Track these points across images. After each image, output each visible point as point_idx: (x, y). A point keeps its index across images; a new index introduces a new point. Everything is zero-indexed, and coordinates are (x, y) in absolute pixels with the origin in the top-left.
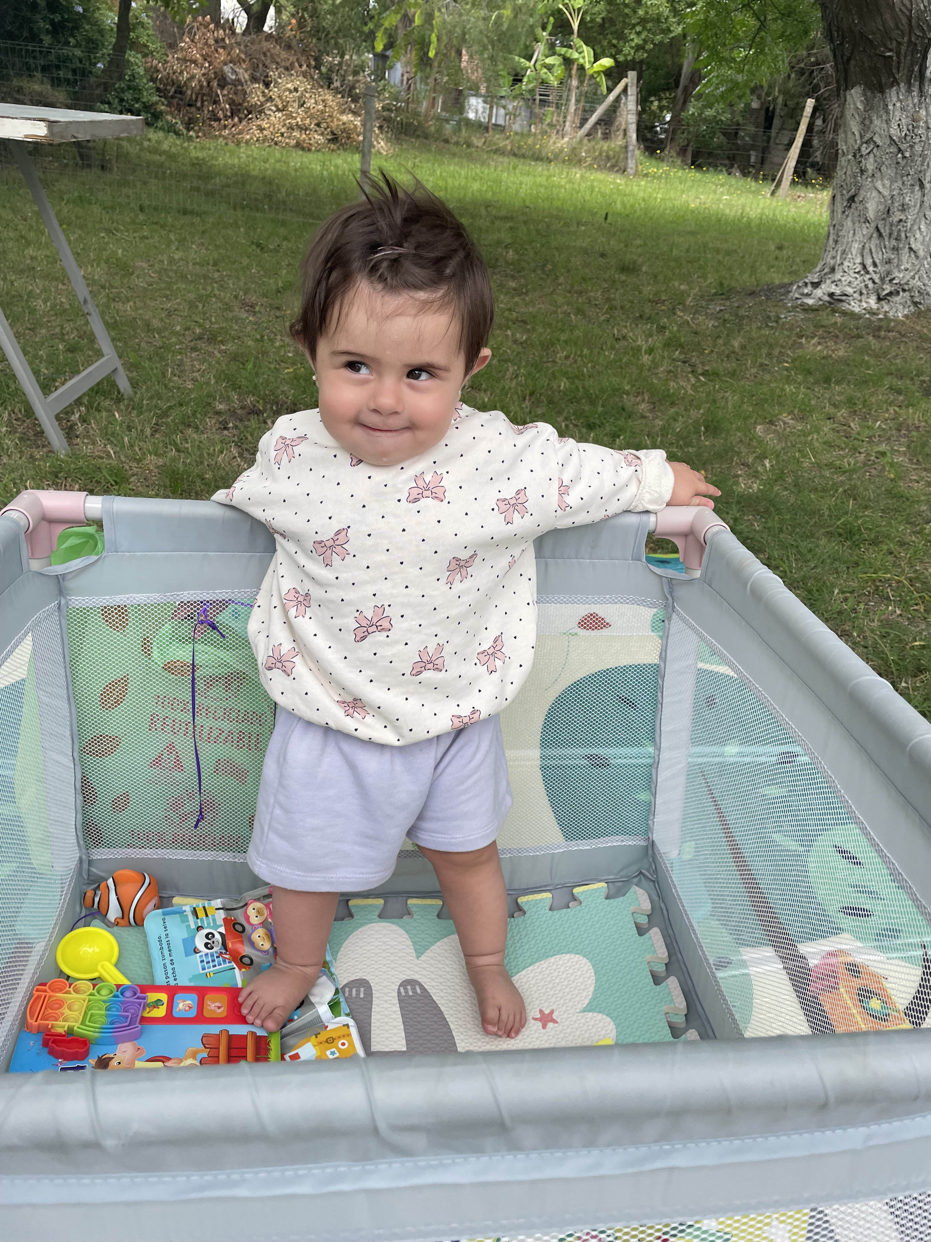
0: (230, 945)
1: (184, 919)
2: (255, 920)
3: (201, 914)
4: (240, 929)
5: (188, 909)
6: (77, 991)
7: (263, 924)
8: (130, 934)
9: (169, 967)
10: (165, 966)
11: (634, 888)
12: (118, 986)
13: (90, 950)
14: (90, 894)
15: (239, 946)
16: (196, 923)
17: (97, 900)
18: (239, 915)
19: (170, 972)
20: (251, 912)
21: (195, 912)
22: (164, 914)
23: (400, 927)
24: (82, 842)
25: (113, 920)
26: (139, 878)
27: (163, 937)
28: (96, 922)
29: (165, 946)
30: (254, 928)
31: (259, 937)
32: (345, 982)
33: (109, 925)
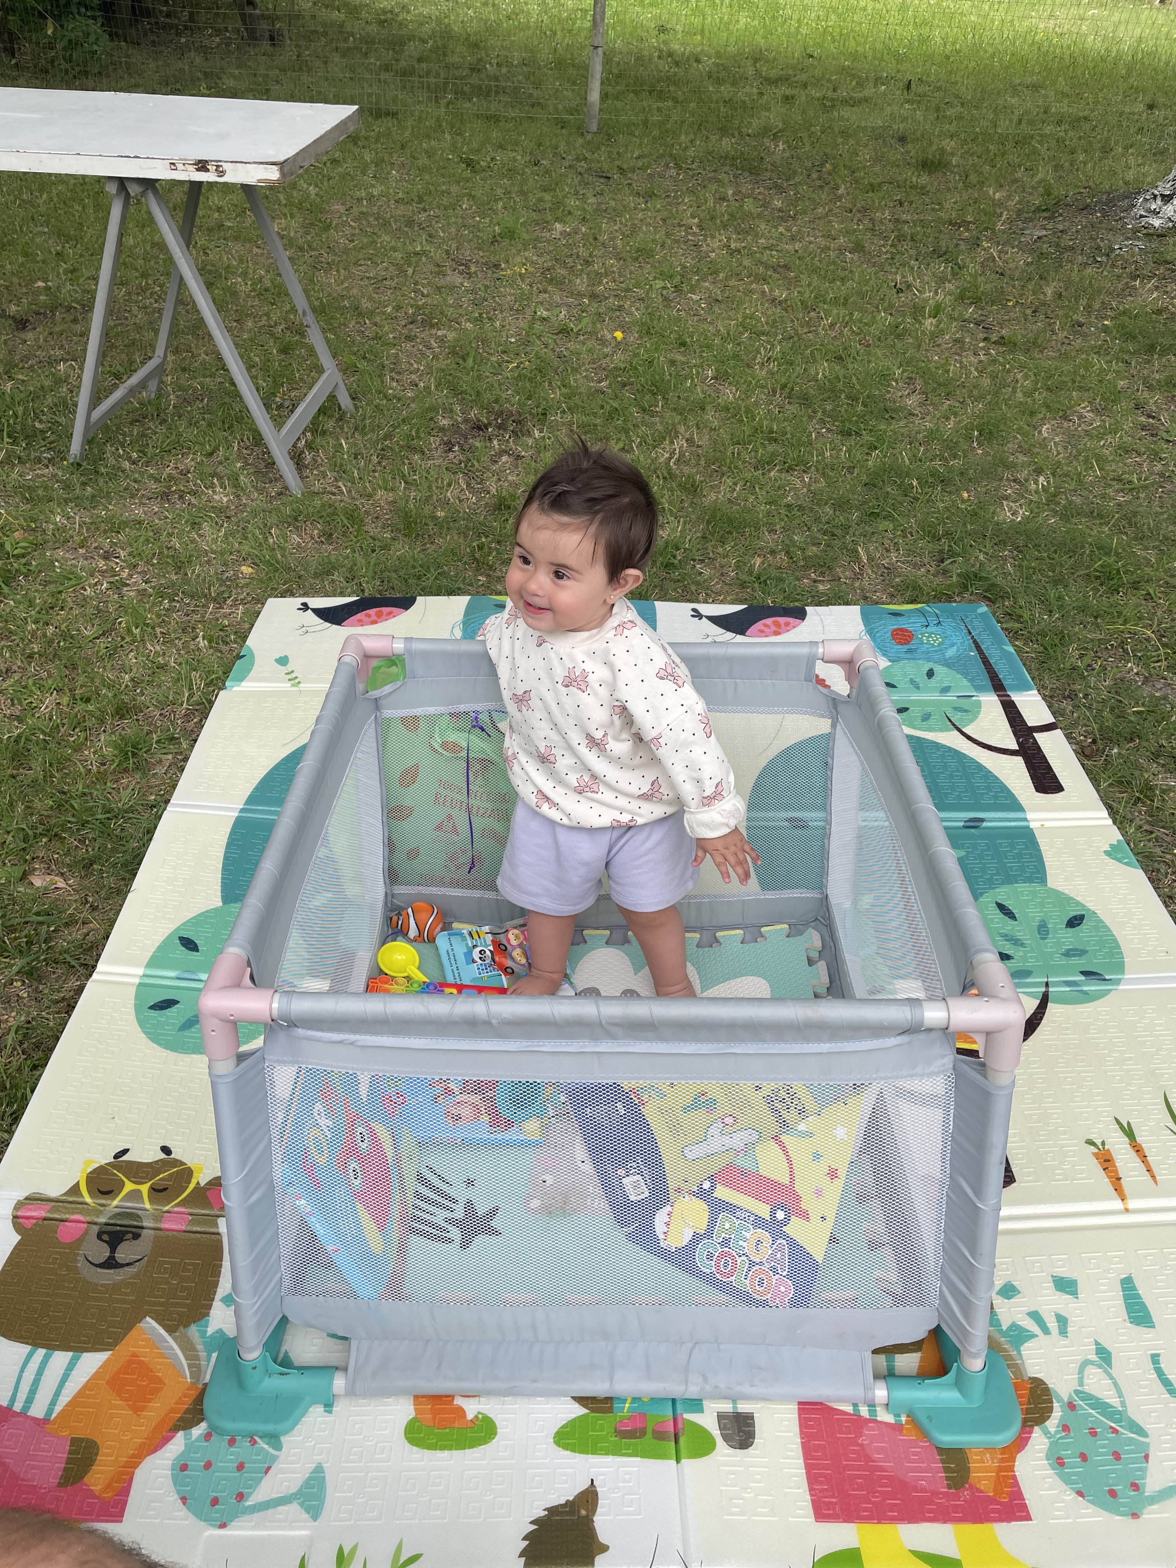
0: (497, 959)
1: (464, 939)
2: (514, 942)
3: (475, 936)
4: (503, 948)
5: (465, 931)
6: (397, 984)
7: (520, 946)
8: (426, 948)
9: (456, 972)
10: (453, 972)
11: (810, 930)
12: (424, 982)
13: (399, 957)
14: (395, 918)
15: (503, 960)
16: (472, 942)
17: (400, 923)
18: (502, 938)
19: (457, 975)
20: (511, 936)
21: (471, 934)
22: (449, 935)
23: (623, 951)
24: (387, 881)
25: (412, 938)
26: (430, 909)
27: (450, 951)
28: (400, 938)
29: (452, 957)
30: (514, 948)
31: (517, 954)
32: (581, 989)
33: (410, 941)
